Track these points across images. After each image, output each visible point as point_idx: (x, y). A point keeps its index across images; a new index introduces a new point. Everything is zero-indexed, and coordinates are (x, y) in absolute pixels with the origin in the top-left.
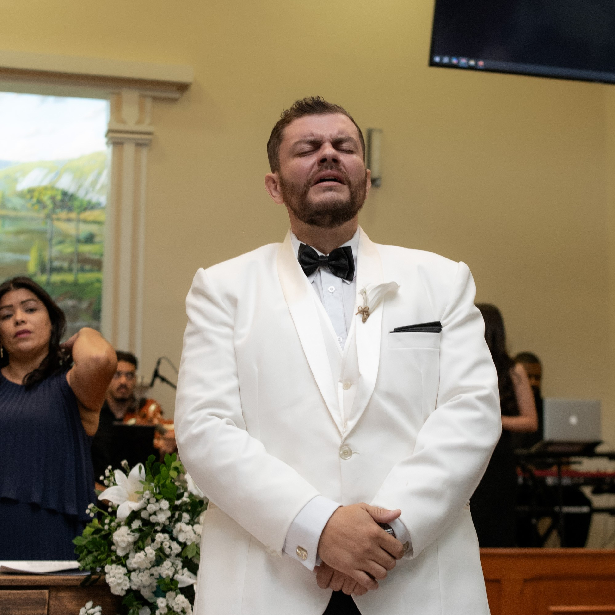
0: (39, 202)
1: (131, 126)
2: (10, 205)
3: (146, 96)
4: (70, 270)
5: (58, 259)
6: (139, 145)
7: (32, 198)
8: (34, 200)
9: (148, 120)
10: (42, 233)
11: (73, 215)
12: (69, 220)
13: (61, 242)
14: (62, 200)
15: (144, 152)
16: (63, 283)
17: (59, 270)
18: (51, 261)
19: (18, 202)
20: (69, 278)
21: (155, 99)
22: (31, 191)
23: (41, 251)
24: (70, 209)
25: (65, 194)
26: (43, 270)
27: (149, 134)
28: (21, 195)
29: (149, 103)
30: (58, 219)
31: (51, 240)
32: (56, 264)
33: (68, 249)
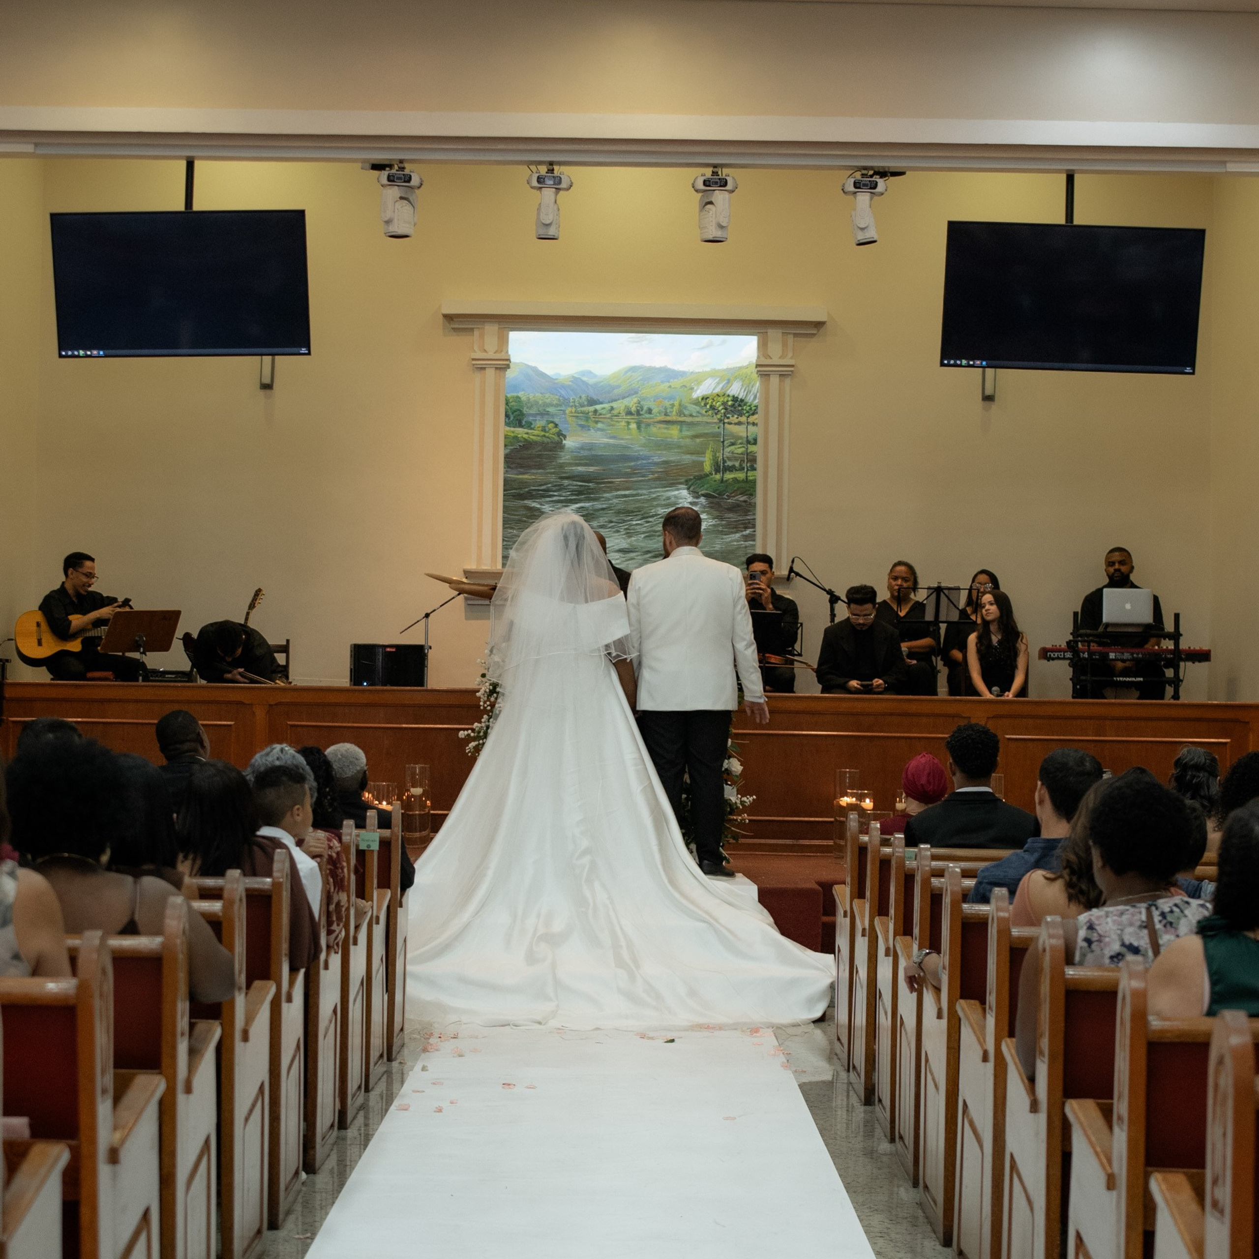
0: (713, 408)
1: (776, 360)
2: (686, 412)
3: (789, 333)
4: (742, 469)
5: (729, 459)
6: (782, 376)
7: (705, 405)
8: (708, 406)
9: (790, 354)
10: (716, 435)
11: (743, 419)
12: (739, 423)
13: (733, 444)
14: (733, 406)
15: (788, 381)
16: (735, 480)
17: (732, 469)
18: (724, 462)
19: (693, 409)
20: (741, 475)
21: (796, 335)
22: (705, 398)
23: (714, 452)
24: (741, 414)
25: (735, 399)
26: (717, 471)
27: (792, 366)
28: (696, 403)
29: (790, 339)
30: (730, 423)
31: (723, 442)
32: (729, 463)
33: (739, 450)
